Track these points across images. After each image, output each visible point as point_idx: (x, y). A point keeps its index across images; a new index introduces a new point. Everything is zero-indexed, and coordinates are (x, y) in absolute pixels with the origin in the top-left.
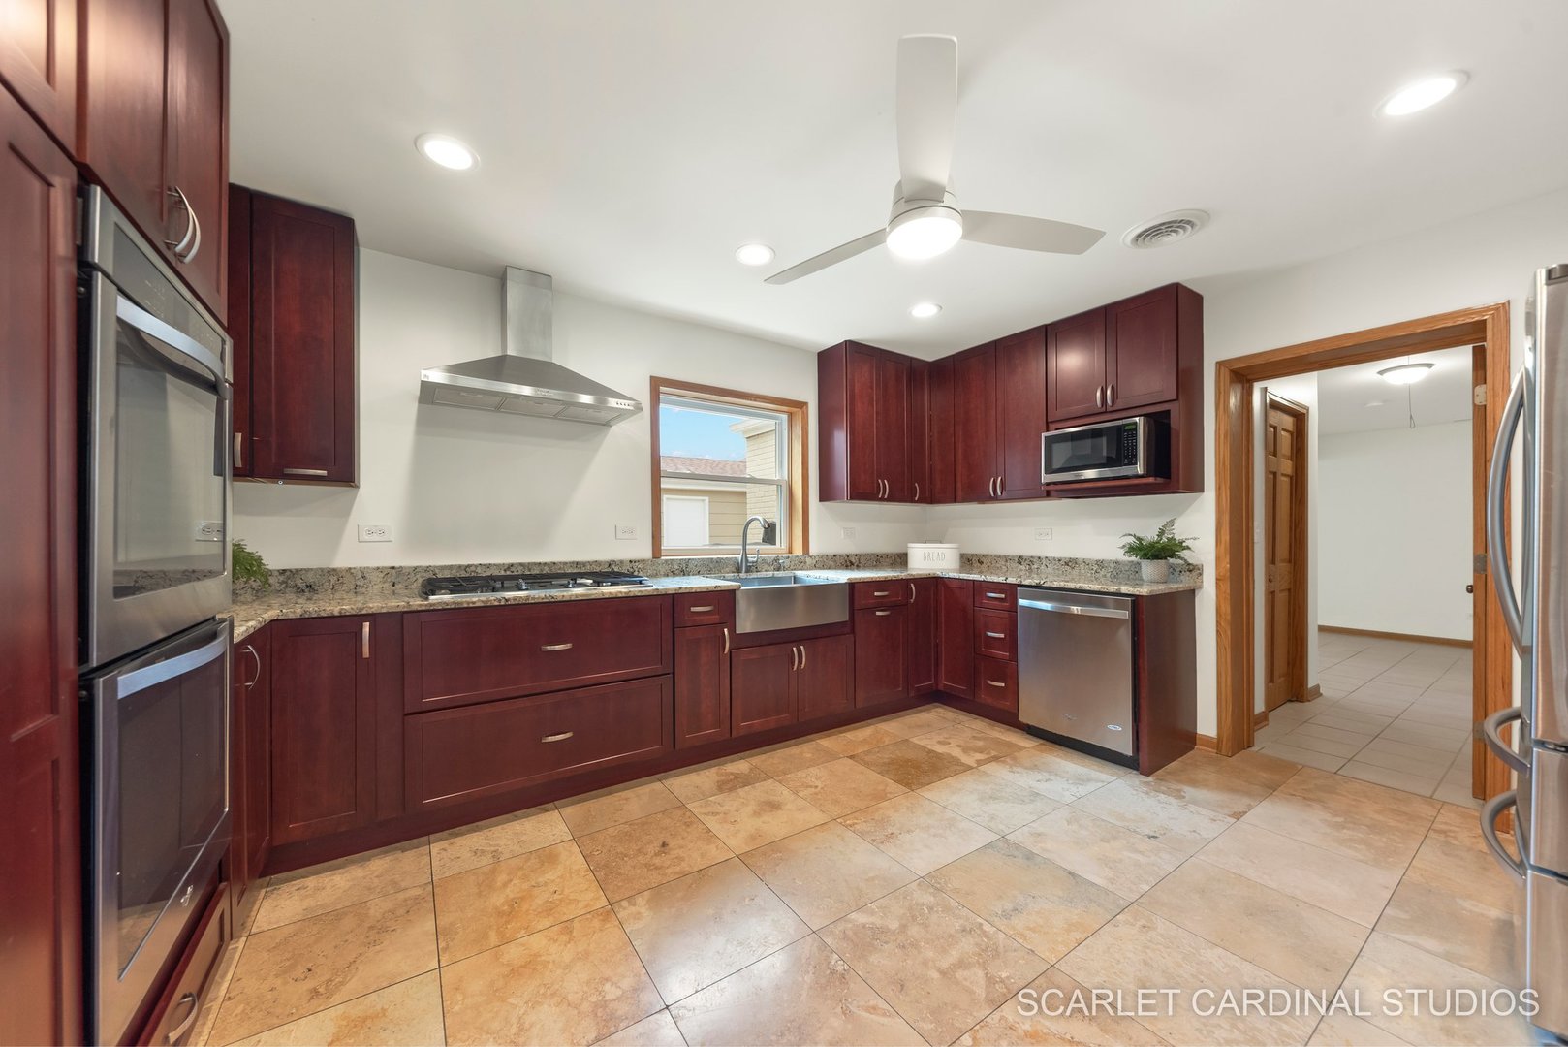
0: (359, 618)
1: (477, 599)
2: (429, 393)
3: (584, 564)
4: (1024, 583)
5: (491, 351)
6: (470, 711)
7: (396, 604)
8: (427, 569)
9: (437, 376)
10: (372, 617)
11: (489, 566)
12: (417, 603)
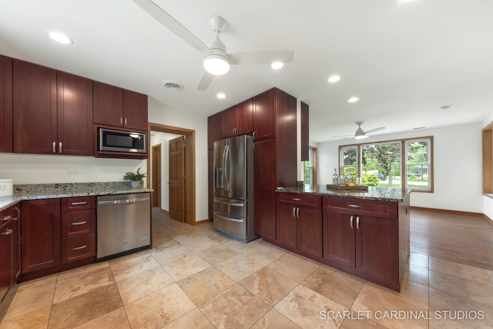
4: (100, 194)
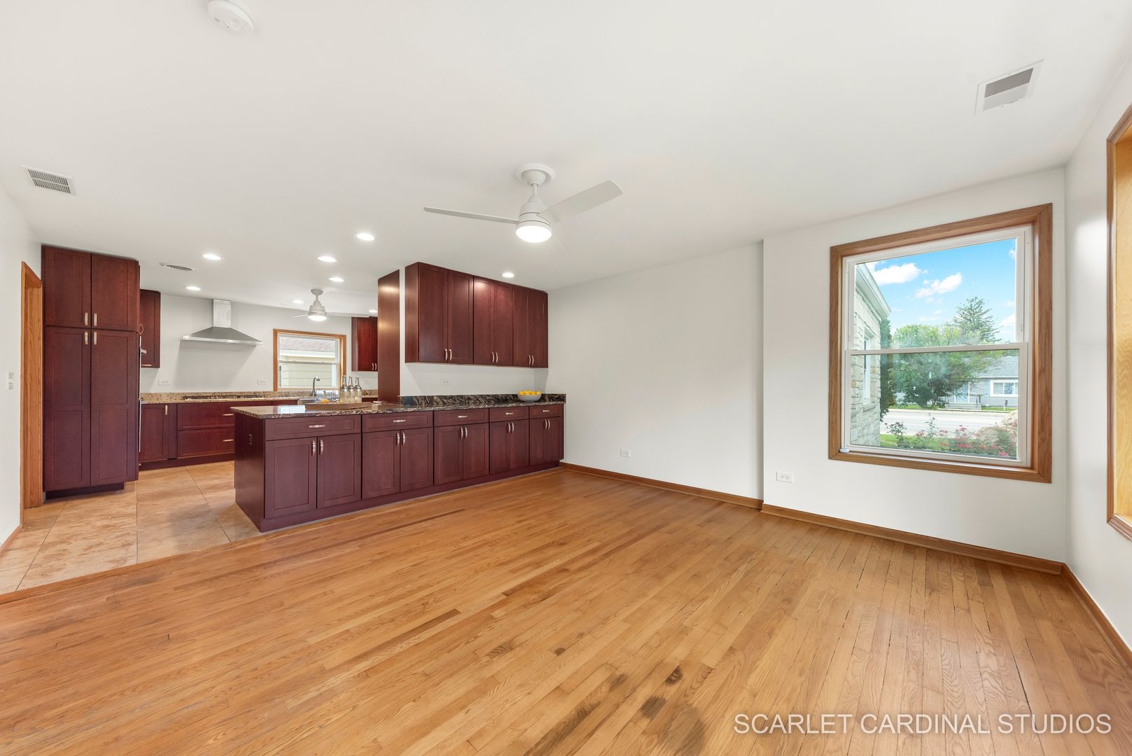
0: (165, 404)
1: (201, 401)
2: (183, 341)
3: (244, 393)
5: (208, 326)
6: (198, 431)
7: (178, 401)
8: (183, 394)
9: (187, 338)
10: (168, 404)
11: (206, 393)
12: (181, 401)
